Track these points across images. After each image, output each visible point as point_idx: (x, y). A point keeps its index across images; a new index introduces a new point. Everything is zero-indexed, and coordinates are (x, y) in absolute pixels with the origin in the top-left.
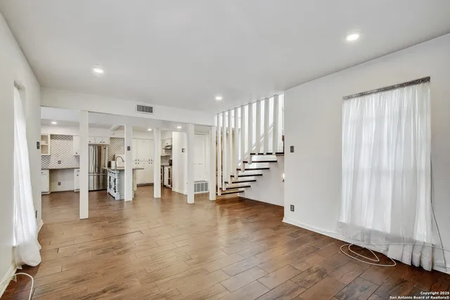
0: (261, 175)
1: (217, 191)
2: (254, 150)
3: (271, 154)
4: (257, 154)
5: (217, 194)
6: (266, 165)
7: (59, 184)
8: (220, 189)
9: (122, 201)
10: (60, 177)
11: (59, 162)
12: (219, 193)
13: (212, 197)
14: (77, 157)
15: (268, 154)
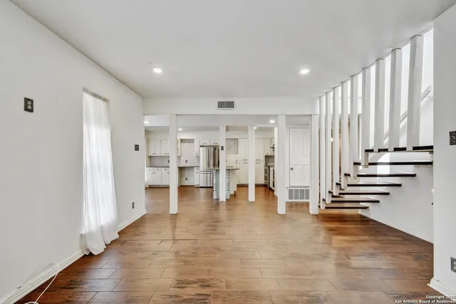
0: (400, 185)
1: (319, 202)
2: (385, 143)
3: (404, 149)
4: (376, 150)
5: (319, 207)
6: (409, 170)
7: (186, 179)
8: (324, 200)
9: (218, 199)
10: (187, 173)
11: (186, 161)
12: (323, 206)
13: (313, 209)
14: (198, 157)
15: (396, 150)
